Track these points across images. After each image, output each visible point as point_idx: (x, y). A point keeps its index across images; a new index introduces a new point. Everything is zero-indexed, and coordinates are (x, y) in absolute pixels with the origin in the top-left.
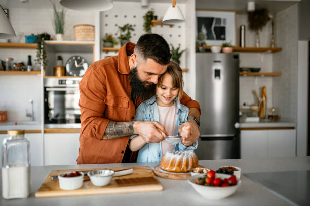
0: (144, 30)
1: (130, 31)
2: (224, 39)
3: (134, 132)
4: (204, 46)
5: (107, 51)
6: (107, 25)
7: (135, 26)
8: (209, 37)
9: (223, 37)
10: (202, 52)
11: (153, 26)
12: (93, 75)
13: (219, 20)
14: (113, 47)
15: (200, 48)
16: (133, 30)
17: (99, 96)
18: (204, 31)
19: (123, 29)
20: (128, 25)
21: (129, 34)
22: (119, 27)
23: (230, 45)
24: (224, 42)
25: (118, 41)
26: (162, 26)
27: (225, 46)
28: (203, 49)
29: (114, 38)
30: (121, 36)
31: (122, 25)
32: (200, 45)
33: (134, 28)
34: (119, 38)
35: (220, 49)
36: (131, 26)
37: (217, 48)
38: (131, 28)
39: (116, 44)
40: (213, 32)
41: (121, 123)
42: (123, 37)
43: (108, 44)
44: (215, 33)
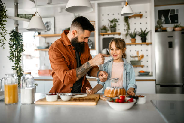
0: (124, 21)
2: (178, 22)
4: (162, 28)
5: (103, 35)
6: (103, 20)
7: (119, 19)
8: (167, 22)
9: (176, 21)
10: (160, 31)
11: (130, 19)
13: (173, 11)
14: (106, 32)
15: (159, 29)
16: (117, 22)
18: (163, 19)
19: (112, 22)
20: (114, 19)
21: (115, 24)
22: (110, 21)
23: (180, 26)
24: (176, 24)
25: (109, 29)
26: (135, 18)
27: (176, 27)
28: (161, 30)
29: (107, 27)
30: (111, 26)
31: (111, 20)
32: (159, 27)
33: (118, 20)
34: (109, 27)
35: (173, 29)
36: (116, 19)
37: (170, 28)
39: (108, 30)
40: (169, 19)
42: (112, 26)
43: (104, 31)
44: (170, 19)
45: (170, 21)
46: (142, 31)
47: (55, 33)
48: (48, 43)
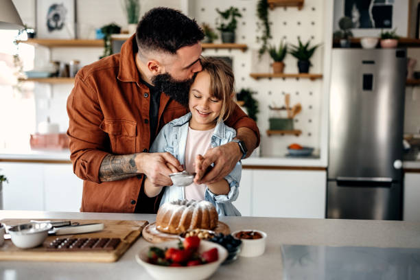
0: (257, 15)
1: (237, 18)
2: (390, 26)
3: (137, 170)
4: (349, 37)
6: (203, 10)
7: (244, 10)
8: (364, 24)
9: (387, 22)
10: (346, 47)
11: (272, 9)
12: (80, 90)
14: (210, 42)
15: (343, 42)
16: (240, 15)
17: (91, 120)
18: (356, 15)
19: (225, 15)
20: (232, 8)
21: (234, 22)
22: (220, 13)
23: (393, 35)
24: (385, 31)
25: (218, 33)
26: (285, 9)
27: (385, 37)
28: (347, 43)
29: (212, 29)
30: (223, 25)
31: (223, 10)
32: (343, 36)
33: (241, 12)
34: (218, 29)
35: (376, 42)
36: (236, 10)
37: (370, 40)
38: (236, 12)
39: (216, 37)
40: (371, 15)
41: (120, 157)
42: (225, 27)
44: (374, 18)
45: (371, 22)
46: (301, 44)
47: (76, 37)
48: (58, 63)
